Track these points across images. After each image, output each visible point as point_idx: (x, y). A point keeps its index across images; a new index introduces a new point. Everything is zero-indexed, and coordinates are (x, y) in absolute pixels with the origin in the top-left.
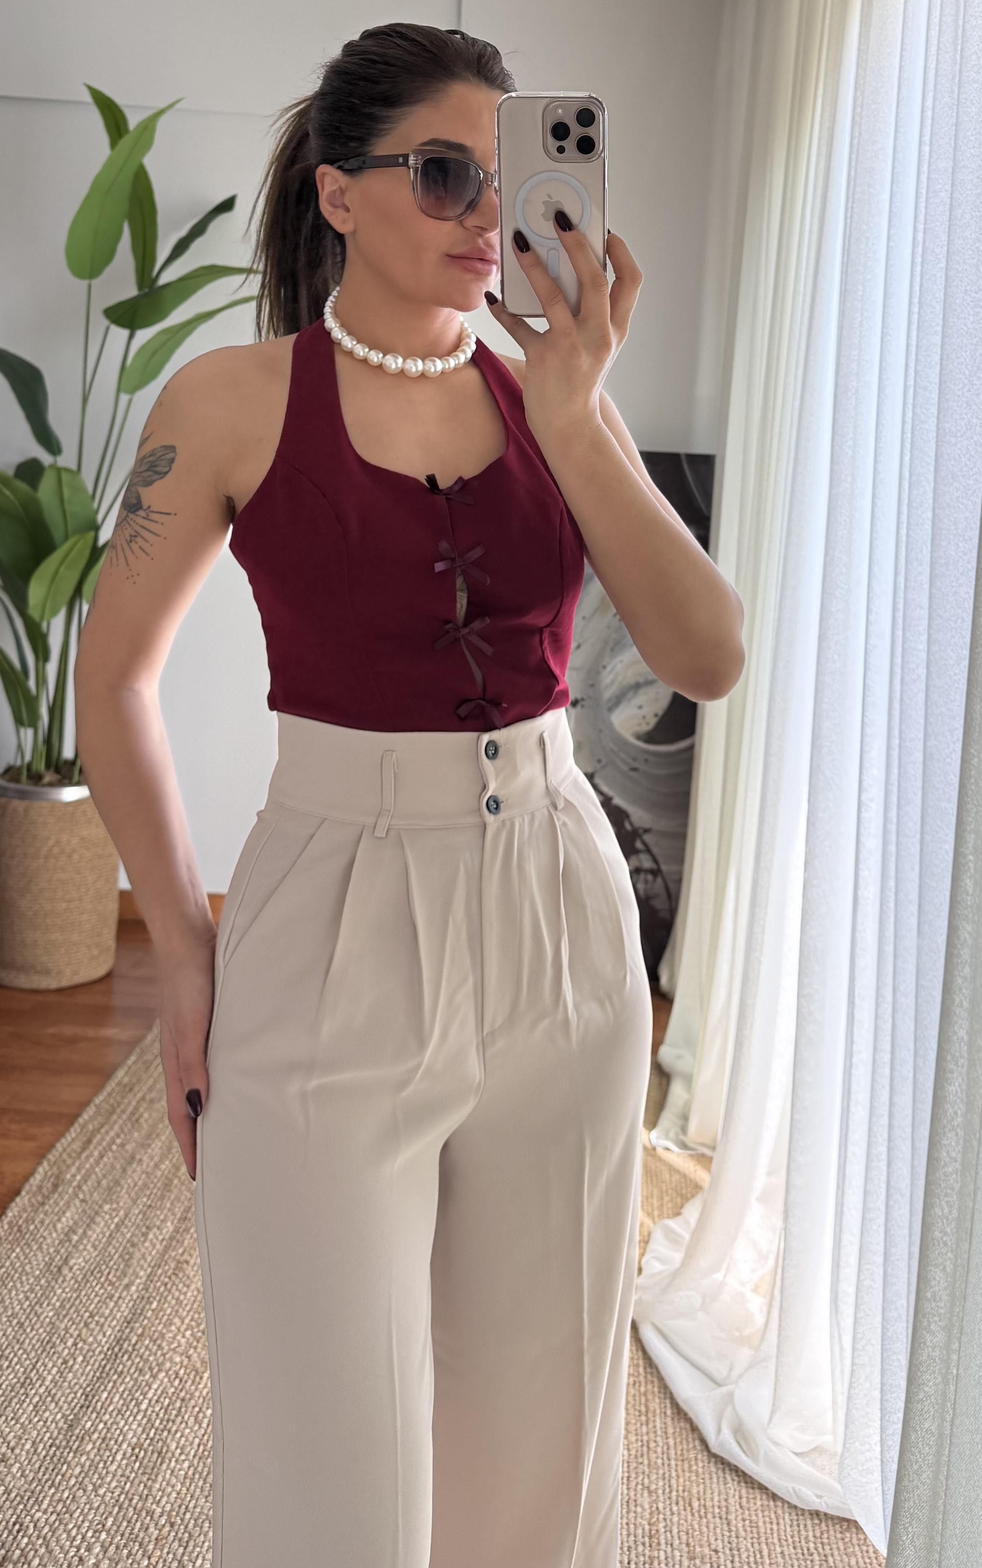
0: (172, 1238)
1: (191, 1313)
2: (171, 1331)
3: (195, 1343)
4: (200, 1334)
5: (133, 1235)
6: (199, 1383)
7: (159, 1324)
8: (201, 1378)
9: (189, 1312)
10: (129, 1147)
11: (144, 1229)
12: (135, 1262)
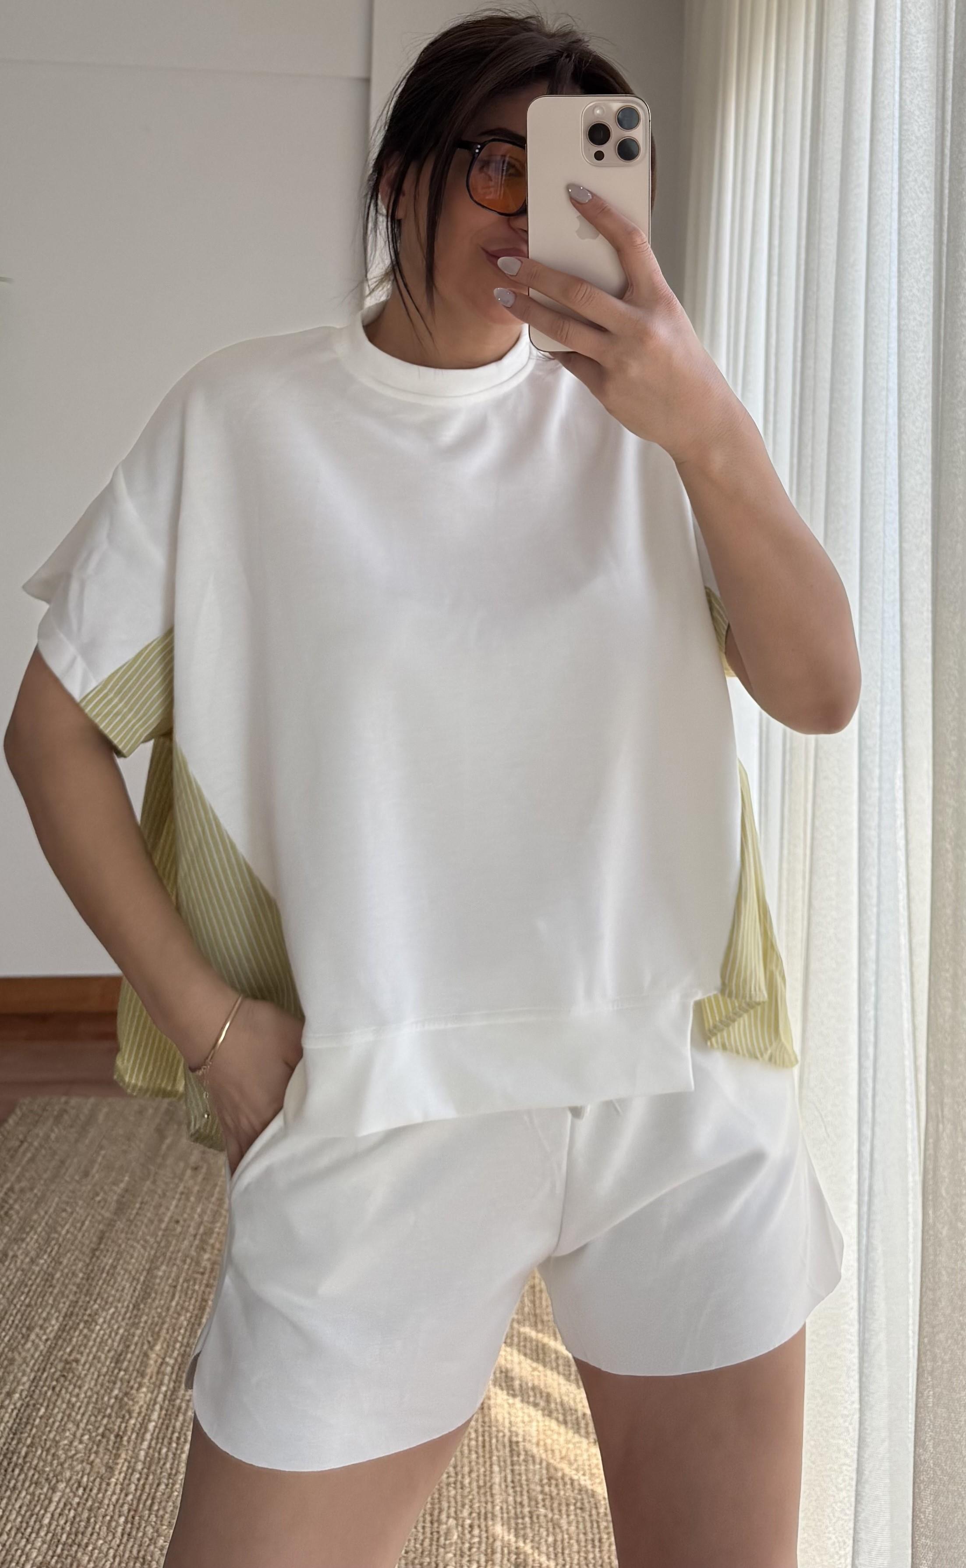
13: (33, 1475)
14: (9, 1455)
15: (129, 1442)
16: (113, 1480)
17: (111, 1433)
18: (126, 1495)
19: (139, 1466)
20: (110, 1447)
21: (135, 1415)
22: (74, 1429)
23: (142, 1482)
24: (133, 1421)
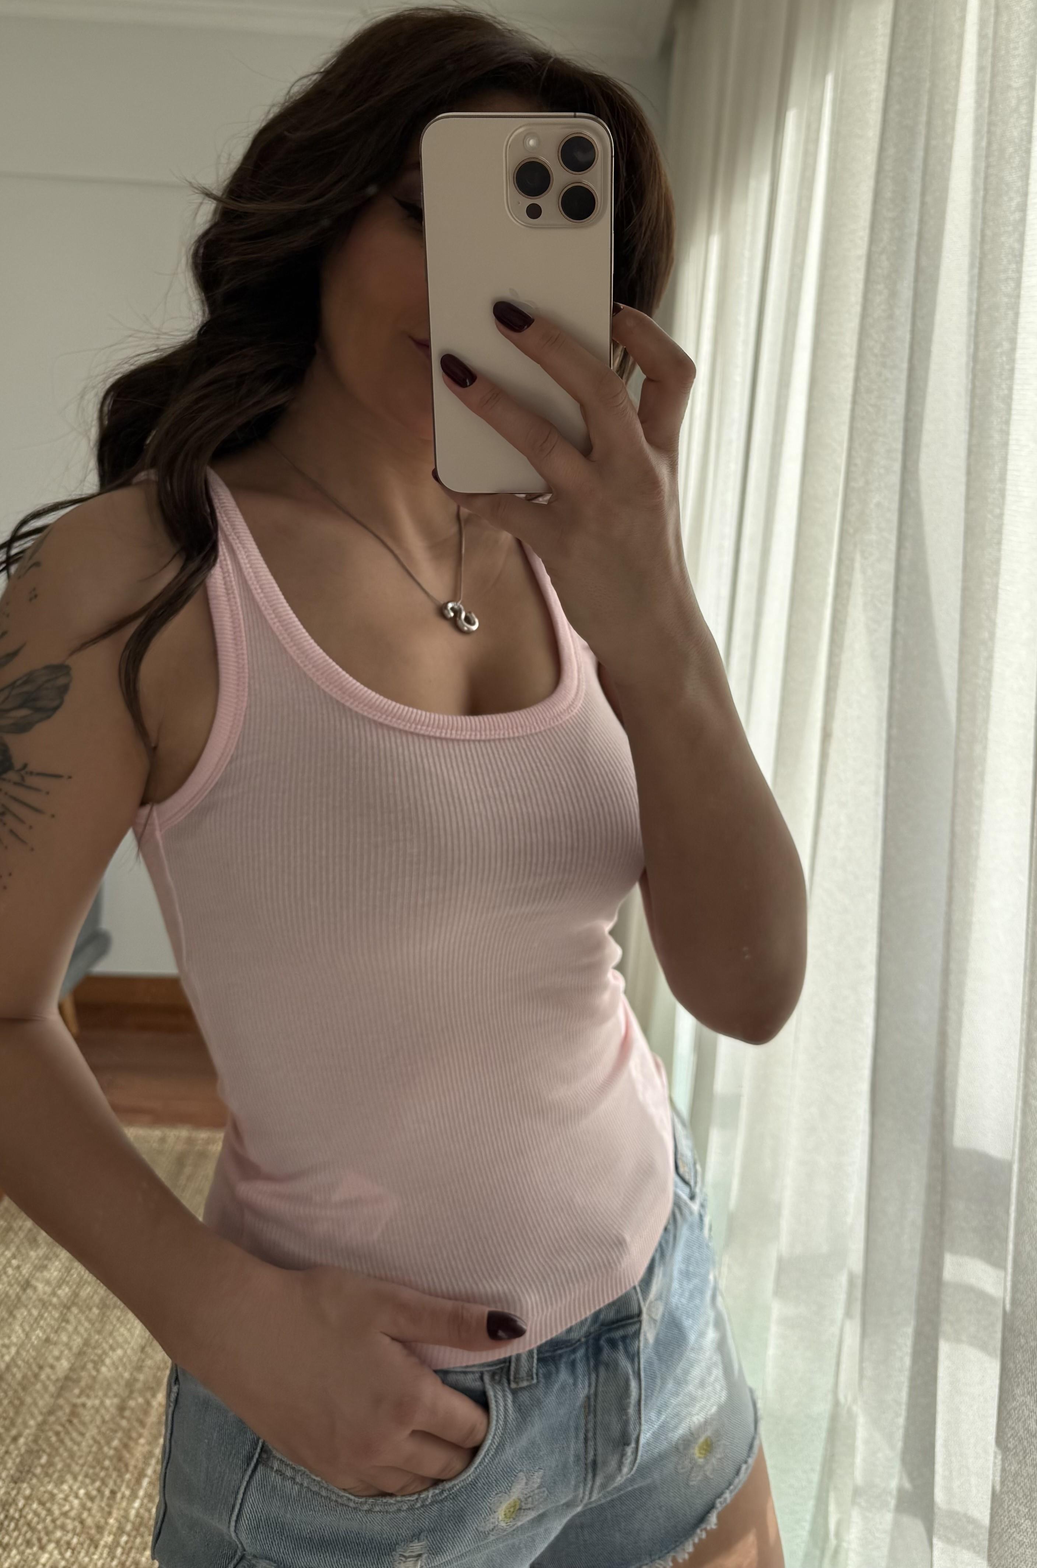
0: (67, 1378)
1: (85, 1468)
2: (62, 1491)
3: (89, 1504)
4: (94, 1493)
5: (25, 1377)
6: (94, 1554)
7: (49, 1482)
8: (96, 1547)
9: (83, 1466)
10: (26, 1270)
11: (36, 1369)
12: (24, 1409)
13: (26, 1532)
14: (7, 1507)
15: (123, 1497)
16: (102, 1543)
17: (107, 1486)
18: (112, 1559)
19: (129, 1527)
20: (103, 1505)
21: (131, 1468)
22: (71, 1481)
23: (129, 1545)
24: (128, 1476)
